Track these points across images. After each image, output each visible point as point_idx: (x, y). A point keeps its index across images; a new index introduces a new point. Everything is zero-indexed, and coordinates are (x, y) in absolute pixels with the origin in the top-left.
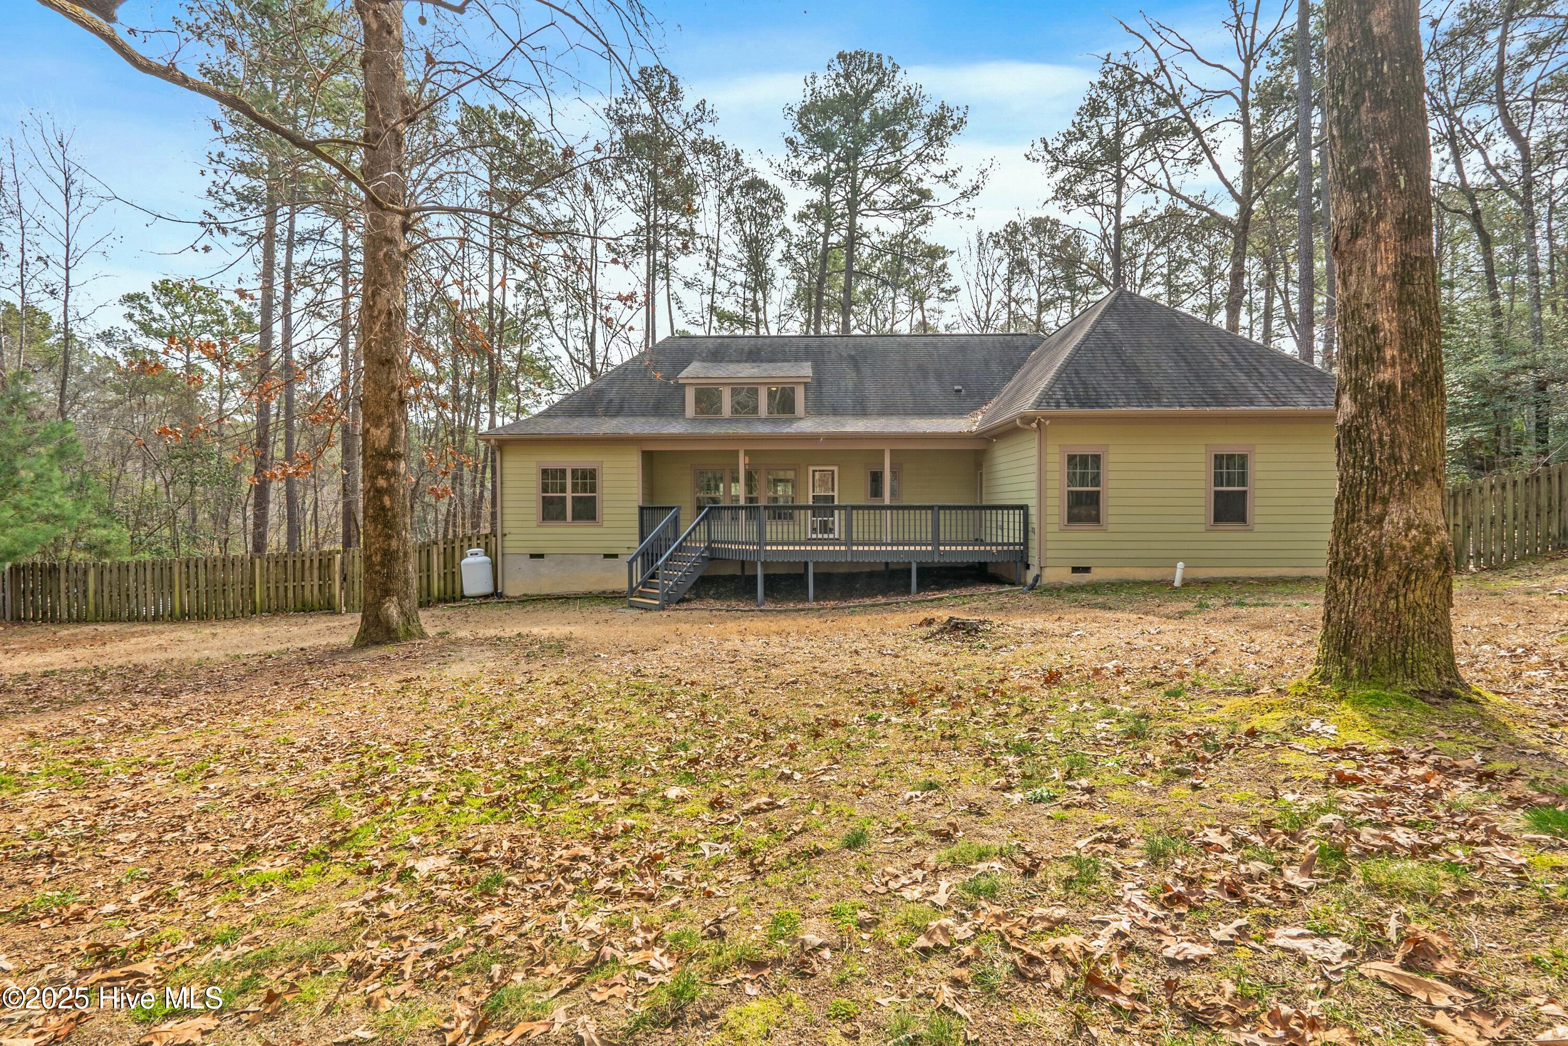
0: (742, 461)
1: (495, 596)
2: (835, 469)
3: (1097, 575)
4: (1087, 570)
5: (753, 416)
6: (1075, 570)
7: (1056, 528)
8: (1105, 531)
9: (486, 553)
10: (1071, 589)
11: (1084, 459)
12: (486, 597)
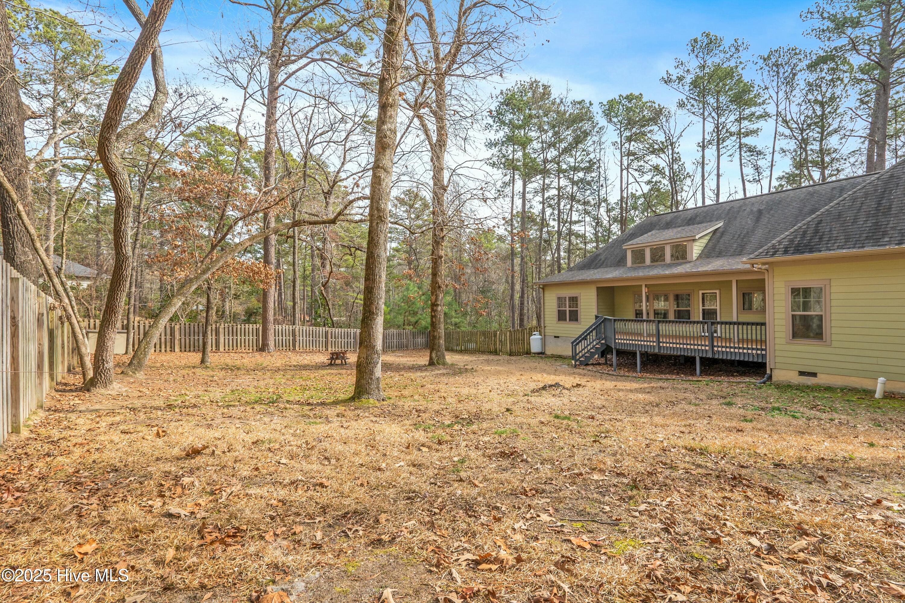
0: (644, 290)
1: (541, 354)
2: (717, 292)
3: (822, 379)
4: (814, 375)
5: (663, 263)
6: (802, 373)
7: (783, 341)
8: (830, 346)
9: (540, 335)
10: (799, 388)
11: (807, 291)
12: (539, 353)
